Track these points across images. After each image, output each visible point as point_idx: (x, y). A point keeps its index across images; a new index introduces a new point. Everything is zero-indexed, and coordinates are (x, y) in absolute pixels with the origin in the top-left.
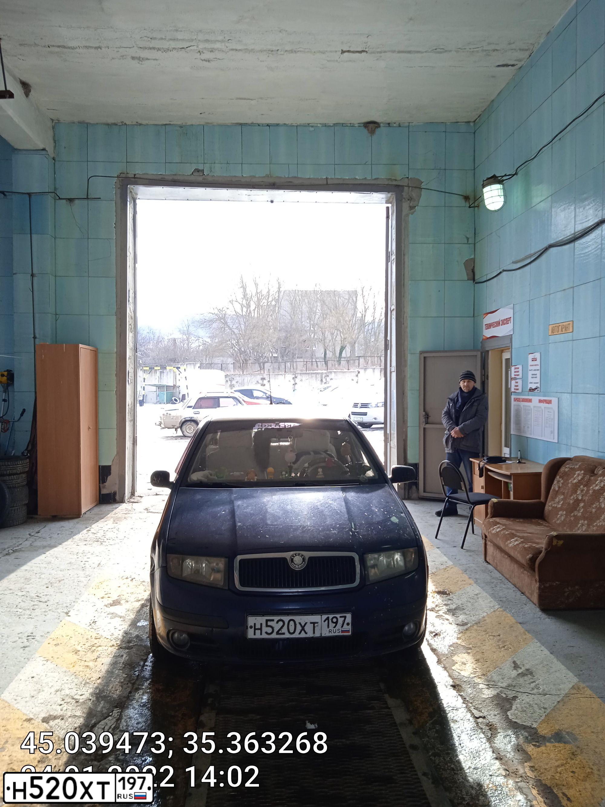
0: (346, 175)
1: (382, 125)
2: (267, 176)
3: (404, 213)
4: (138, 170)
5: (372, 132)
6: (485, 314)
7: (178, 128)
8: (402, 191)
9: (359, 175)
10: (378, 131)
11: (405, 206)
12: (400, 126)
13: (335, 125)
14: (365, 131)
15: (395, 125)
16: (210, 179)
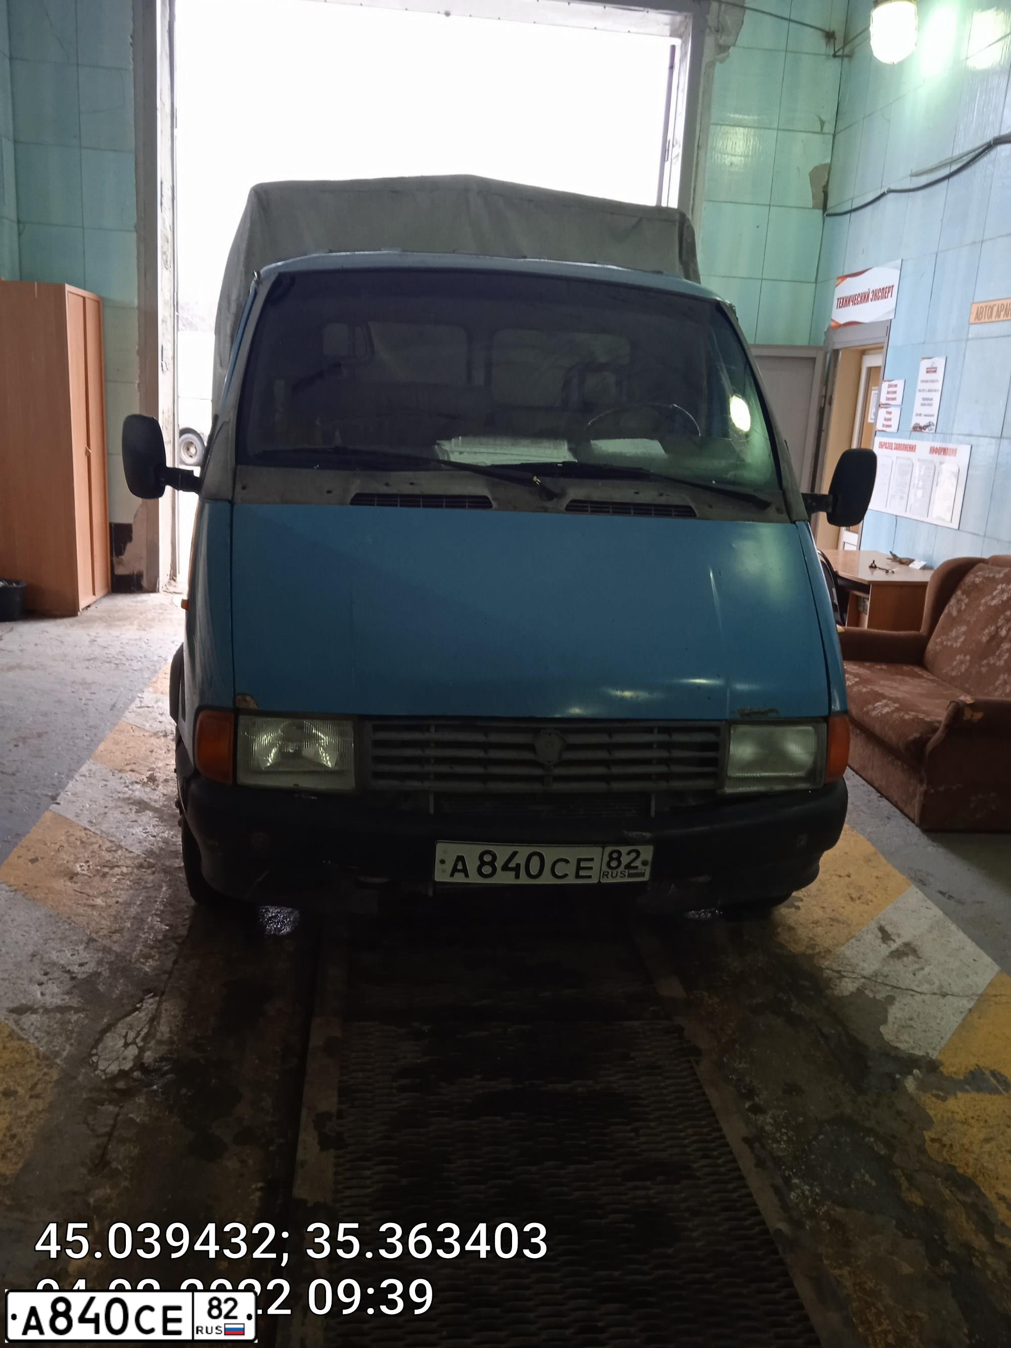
3: (706, 60)
6: (839, 278)
11: (711, 43)
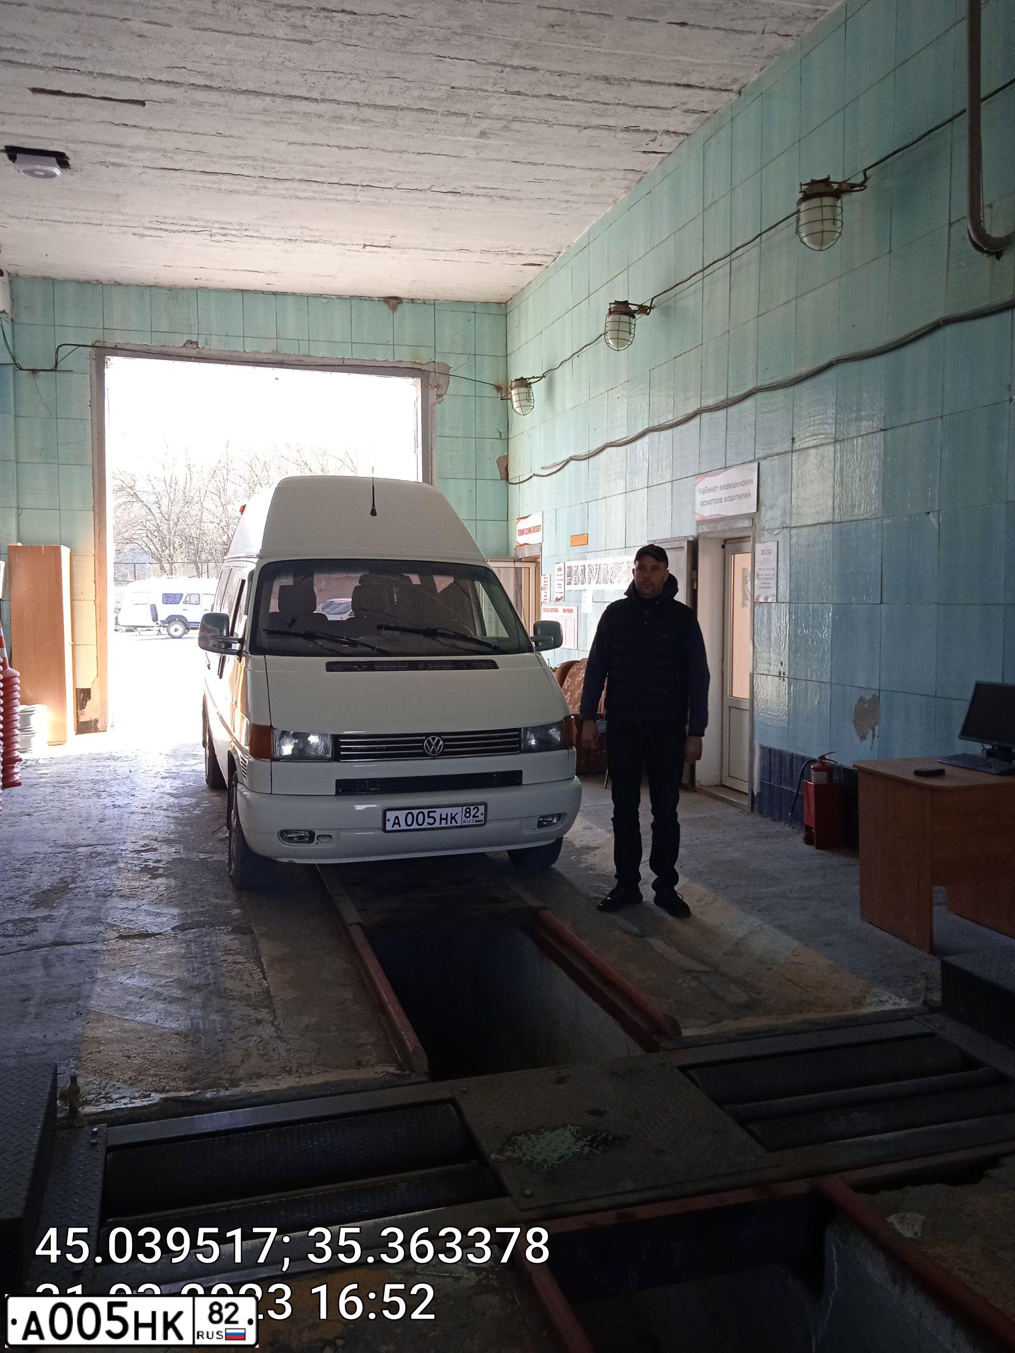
0: (365, 356)
1: (404, 300)
2: (275, 353)
3: (430, 402)
4: (118, 339)
5: (394, 308)
6: (517, 519)
7: (167, 291)
8: (429, 377)
9: (380, 355)
10: (400, 307)
11: (433, 393)
12: (424, 303)
13: (352, 297)
14: (386, 306)
15: (419, 302)
16: (205, 353)
